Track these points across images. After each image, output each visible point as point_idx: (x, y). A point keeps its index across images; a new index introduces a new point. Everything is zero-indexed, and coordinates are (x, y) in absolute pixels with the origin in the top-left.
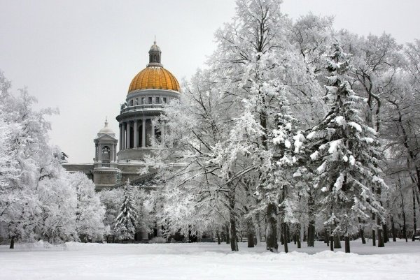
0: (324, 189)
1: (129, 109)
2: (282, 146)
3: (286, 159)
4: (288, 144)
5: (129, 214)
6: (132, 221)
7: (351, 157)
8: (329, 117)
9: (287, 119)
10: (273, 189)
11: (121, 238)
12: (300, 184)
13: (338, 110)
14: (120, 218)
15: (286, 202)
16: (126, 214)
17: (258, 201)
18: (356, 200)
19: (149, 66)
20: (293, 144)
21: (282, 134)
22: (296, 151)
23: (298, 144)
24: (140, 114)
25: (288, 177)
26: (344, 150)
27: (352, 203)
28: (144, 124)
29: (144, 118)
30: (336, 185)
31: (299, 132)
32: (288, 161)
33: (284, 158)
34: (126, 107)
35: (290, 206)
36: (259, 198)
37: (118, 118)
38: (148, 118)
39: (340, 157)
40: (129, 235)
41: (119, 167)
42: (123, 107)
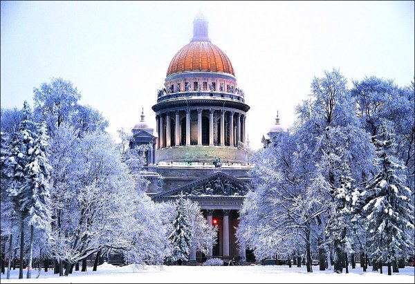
0: (372, 231)
1: (169, 97)
2: (343, 200)
3: (346, 209)
4: (348, 199)
5: (183, 232)
6: (186, 240)
7: (390, 210)
8: (377, 180)
9: (348, 180)
10: (337, 230)
11: (174, 259)
12: (356, 226)
13: (383, 175)
14: (173, 237)
15: (346, 238)
16: (179, 232)
17: (327, 238)
18: (393, 239)
19: (193, 41)
20: (351, 199)
21: (344, 191)
22: (354, 204)
23: (355, 199)
24: (183, 104)
25: (348, 221)
26: (386, 205)
27: (390, 241)
28: (188, 116)
29: (189, 109)
30: (379, 228)
31: (356, 189)
32: (348, 211)
33: (345, 208)
34: (165, 94)
35: (349, 241)
36: (328, 235)
37: (155, 108)
38: (194, 108)
39: (383, 209)
40: (183, 256)
41: (158, 170)
42: (160, 93)
